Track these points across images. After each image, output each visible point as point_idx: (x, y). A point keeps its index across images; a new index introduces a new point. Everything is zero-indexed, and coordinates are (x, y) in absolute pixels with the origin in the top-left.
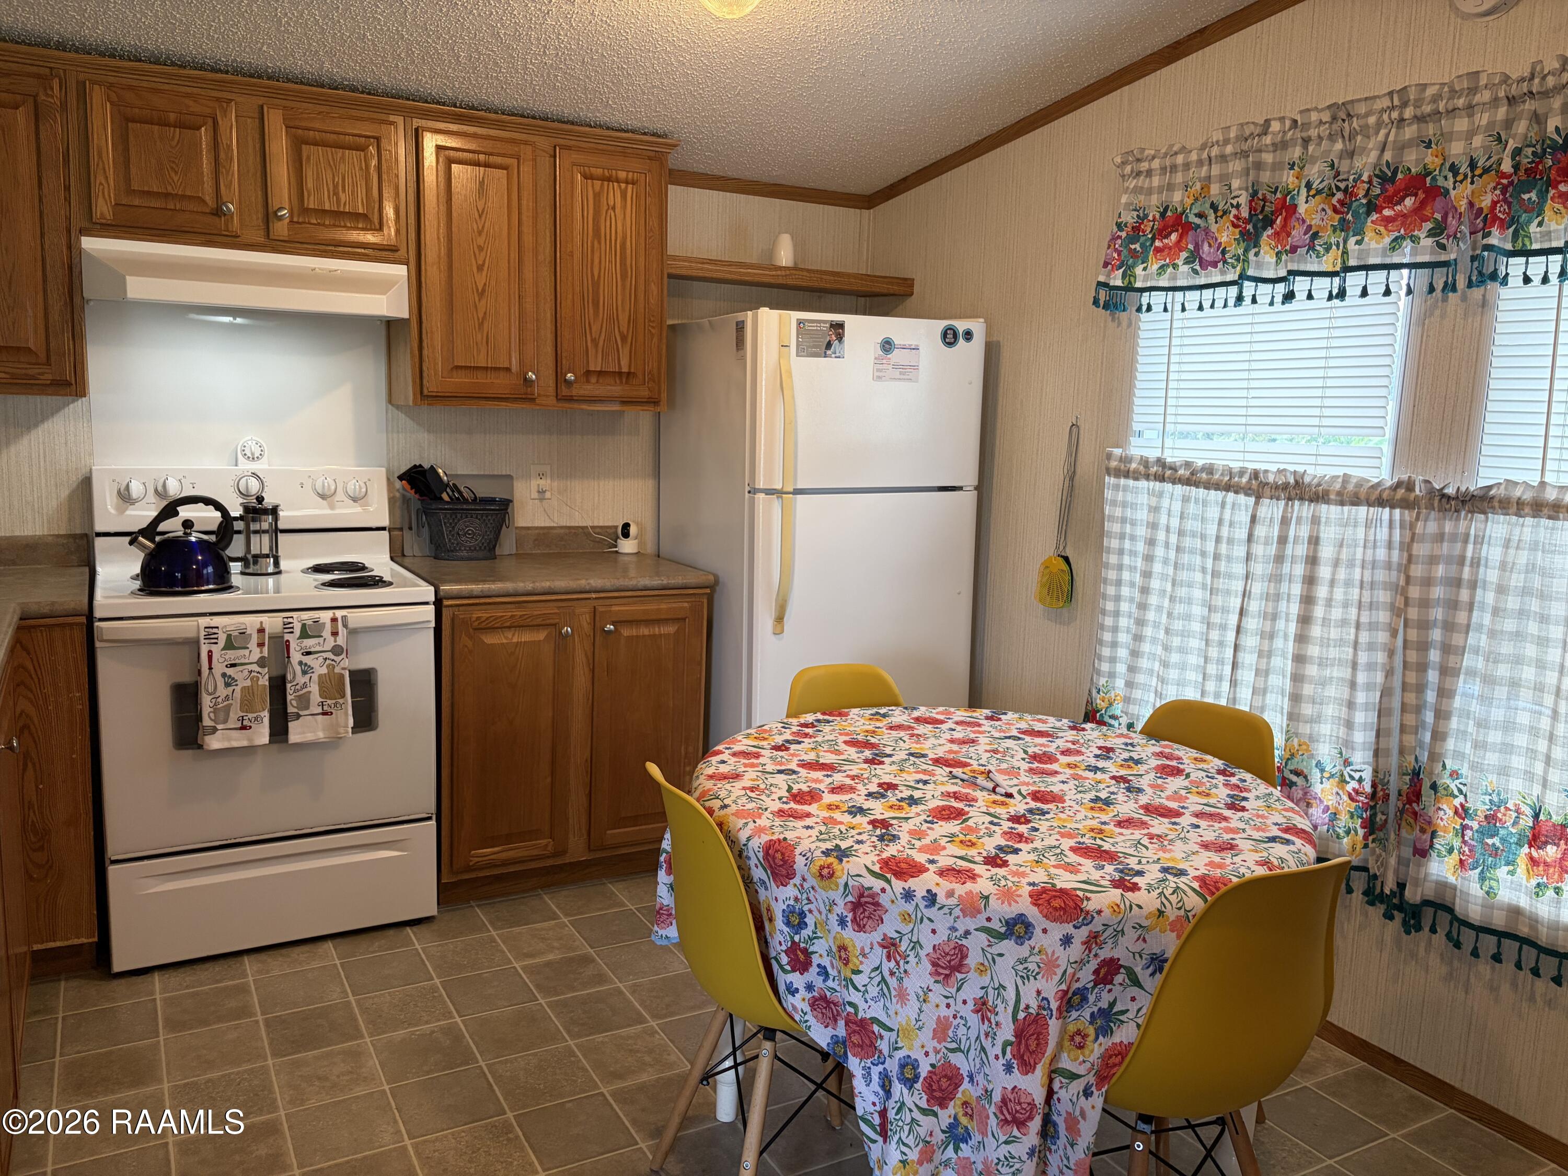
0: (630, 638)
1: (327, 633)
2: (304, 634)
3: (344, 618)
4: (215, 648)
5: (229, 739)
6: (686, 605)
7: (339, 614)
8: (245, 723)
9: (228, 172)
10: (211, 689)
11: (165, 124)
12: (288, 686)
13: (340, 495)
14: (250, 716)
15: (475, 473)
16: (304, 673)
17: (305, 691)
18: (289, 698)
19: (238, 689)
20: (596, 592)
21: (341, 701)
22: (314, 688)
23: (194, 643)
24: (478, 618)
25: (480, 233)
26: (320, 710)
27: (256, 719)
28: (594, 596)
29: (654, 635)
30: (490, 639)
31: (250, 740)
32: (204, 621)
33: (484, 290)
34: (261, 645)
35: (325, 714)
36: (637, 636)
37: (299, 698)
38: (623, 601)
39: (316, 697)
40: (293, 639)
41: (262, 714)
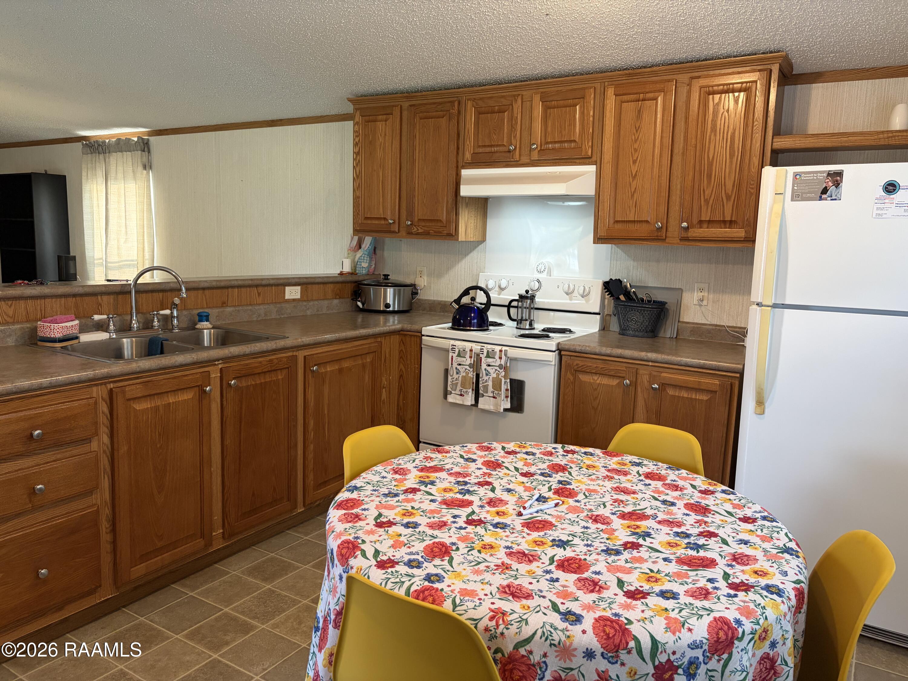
0: (673, 397)
1: (497, 357)
2: (488, 356)
3: (506, 351)
4: (454, 355)
5: (456, 399)
6: (717, 382)
7: (504, 348)
8: (462, 393)
9: (515, 130)
10: (451, 374)
11: (493, 112)
12: (480, 379)
13: (576, 293)
14: (464, 390)
15: (659, 286)
16: (487, 375)
17: (486, 384)
18: (480, 385)
19: (461, 376)
20: (652, 362)
21: (500, 392)
22: (490, 383)
23: (447, 351)
24: (577, 365)
25: (636, 141)
26: (491, 395)
27: (466, 392)
28: (651, 364)
29: (691, 399)
30: (584, 378)
31: (463, 401)
32: (452, 342)
33: (636, 175)
34: (471, 357)
35: (494, 397)
36: (679, 397)
37: (484, 386)
38: (672, 371)
39: (490, 388)
40: (483, 356)
41: (469, 390)
